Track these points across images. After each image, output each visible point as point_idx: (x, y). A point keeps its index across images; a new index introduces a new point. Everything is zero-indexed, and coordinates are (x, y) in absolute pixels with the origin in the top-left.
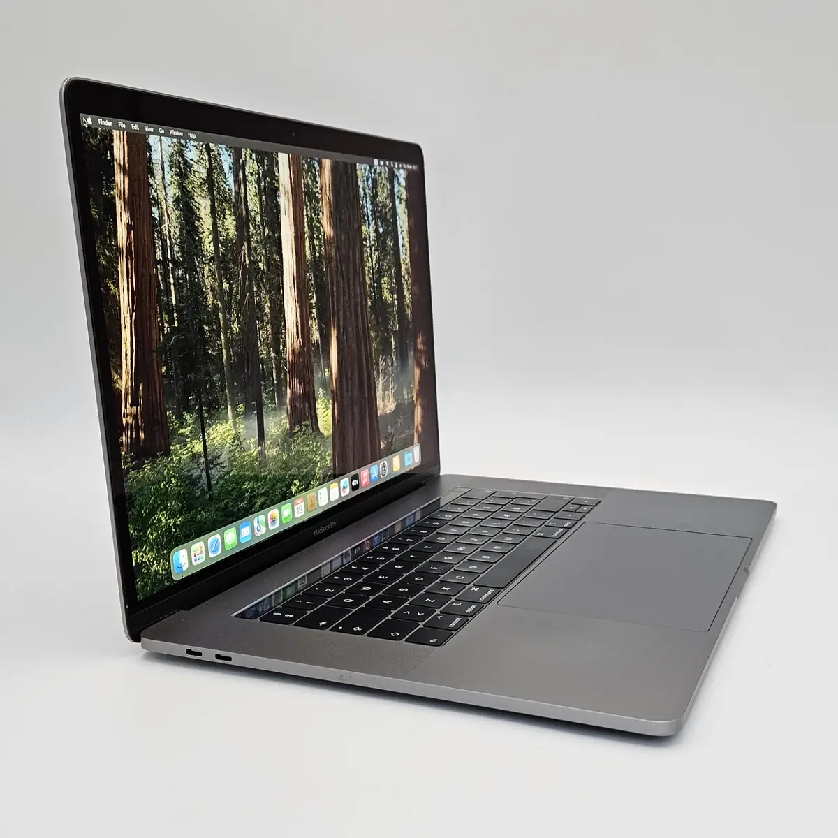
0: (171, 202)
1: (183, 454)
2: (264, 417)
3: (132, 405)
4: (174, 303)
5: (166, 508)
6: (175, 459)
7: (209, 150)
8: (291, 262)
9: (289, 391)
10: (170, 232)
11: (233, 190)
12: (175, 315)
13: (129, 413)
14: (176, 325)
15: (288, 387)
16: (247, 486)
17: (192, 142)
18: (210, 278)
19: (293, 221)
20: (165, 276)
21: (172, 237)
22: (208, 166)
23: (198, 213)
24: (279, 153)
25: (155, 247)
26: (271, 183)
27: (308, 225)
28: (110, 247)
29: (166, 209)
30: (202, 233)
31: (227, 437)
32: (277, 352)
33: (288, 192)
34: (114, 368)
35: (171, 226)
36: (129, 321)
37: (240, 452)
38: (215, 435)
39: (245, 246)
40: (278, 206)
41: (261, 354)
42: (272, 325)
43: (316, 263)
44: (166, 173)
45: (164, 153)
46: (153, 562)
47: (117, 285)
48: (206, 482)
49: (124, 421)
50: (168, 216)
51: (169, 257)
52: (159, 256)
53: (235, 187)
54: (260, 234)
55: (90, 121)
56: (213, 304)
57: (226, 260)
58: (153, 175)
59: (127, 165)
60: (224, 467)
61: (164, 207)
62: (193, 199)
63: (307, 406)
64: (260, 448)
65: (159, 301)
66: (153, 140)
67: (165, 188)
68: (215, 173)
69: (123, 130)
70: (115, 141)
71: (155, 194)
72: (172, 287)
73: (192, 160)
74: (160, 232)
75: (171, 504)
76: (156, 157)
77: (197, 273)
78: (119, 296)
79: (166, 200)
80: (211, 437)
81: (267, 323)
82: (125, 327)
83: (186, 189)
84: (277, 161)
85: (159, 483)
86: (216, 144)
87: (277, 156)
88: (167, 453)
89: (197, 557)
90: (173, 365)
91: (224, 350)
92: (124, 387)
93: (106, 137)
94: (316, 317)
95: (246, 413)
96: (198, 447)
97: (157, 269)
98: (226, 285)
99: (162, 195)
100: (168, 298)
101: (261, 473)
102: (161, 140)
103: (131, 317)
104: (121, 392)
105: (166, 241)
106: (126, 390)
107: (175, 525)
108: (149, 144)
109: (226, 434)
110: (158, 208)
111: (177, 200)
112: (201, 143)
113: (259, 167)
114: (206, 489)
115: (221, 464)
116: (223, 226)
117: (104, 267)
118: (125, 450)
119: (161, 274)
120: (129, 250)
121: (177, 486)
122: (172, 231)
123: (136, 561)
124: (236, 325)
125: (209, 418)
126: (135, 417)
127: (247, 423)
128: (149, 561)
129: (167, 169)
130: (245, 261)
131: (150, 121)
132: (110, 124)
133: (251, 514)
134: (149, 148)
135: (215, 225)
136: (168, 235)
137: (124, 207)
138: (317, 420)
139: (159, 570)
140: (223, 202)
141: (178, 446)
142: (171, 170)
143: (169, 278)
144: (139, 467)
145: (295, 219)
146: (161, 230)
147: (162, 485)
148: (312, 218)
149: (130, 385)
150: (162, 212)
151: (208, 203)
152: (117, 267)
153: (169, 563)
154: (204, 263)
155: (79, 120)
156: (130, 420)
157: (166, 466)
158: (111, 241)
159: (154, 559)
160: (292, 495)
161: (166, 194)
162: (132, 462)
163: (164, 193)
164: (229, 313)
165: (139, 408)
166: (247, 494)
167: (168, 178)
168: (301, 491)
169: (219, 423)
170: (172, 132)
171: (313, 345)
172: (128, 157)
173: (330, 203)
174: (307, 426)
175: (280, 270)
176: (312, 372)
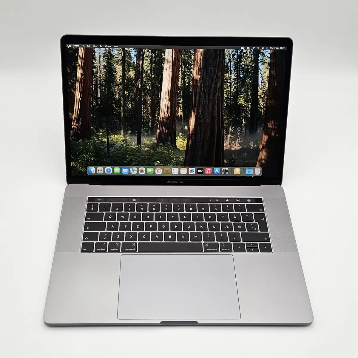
0: (102, 67)
1: (97, 141)
2: (142, 137)
3: (76, 123)
4: (99, 96)
5: (87, 154)
6: (93, 141)
7: (124, 50)
8: (167, 86)
9: (158, 131)
10: (100, 76)
11: (136, 63)
12: (99, 100)
13: (74, 125)
14: (99, 103)
15: (158, 129)
16: (128, 156)
17: (116, 49)
18: (118, 90)
19: (171, 73)
20: (96, 89)
21: (101, 77)
22: (123, 55)
23: (115, 70)
24: (166, 49)
25: (92, 80)
26: (159, 60)
27: (182, 73)
28: (73, 80)
29: (100, 69)
30: (116, 76)
31: (120, 139)
32: (153, 116)
33: (170, 62)
34: (70, 112)
35: (101, 73)
36: (78, 100)
37: (126, 146)
38: (114, 138)
39: (139, 81)
40: (162, 68)
41: (143, 116)
42: (151, 108)
43: (185, 89)
45: (101, 52)
46: (79, 167)
47: (75, 90)
48: (107, 151)
49: (73, 127)
50: (100, 71)
51: (99, 83)
52: (94, 82)
53: (137, 61)
54: (149, 77)
55: (70, 46)
56: (118, 98)
57: (127, 84)
58: (95, 59)
59: (83, 57)
60: (116, 148)
61: (99, 68)
62: (114, 66)
63: (170, 137)
64: (137, 146)
65: (92, 95)
66: (96, 49)
67: (100, 63)
68: (126, 57)
69: (83, 47)
70: (79, 51)
71: (95, 65)
72: (99, 92)
73: (115, 54)
74: (96, 77)
75: (90, 153)
76: (97, 54)
77: (112, 88)
78: (75, 93)
79: (100, 67)
80: (111, 138)
81: (149, 107)
82: (76, 102)
83: (110, 63)
84: (165, 52)
85: (85, 146)
86: (128, 48)
87: (165, 50)
88: (91, 139)
89: (99, 171)
90: (96, 114)
91: (122, 113)
92: (74, 117)
93: (76, 50)
94: (181, 107)
95: (131, 134)
96: (105, 140)
97: (93, 87)
98: (126, 93)
99: (98, 65)
100: (96, 95)
101: (137, 154)
102: (100, 49)
103: (79, 99)
104: (72, 119)
105: (98, 78)
106: (74, 118)
107: (90, 160)
108: (94, 50)
109: (119, 139)
110: (96, 69)
111: (105, 67)
112: (120, 49)
113: (152, 54)
114: (107, 152)
115: (116, 147)
116: (128, 74)
117: (70, 85)
118: (72, 134)
119: (94, 88)
120: (81, 81)
121: (93, 149)
122: (101, 75)
123: (72, 165)
124: (130, 106)
125: (112, 132)
126: (77, 126)
127: (131, 137)
128: (78, 167)
129: (102, 57)
130: (139, 85)
131: (95, 44)
132: (78, 46)
133: (129, 166)
134: (95, 52)
135: (123, 74)
136: (99, 76)
137: (81, 69)
138: (176, 143)
139: (81, 170)
140: (129, 66)
141: (95, 138)
142: (103, 57)
143: (98, 89)
144: (77, 140)
145: (173, 72)
146: (96, 75)
147: (86, 147)
148: (185, 72)
149: (76, 117)
150: (97, 70)
151: (121, 67)
152: (76, 85)
153: (87, 169)
154: (115, 85)
155: (66, 46)
156: (75, 127)
157: (89, 143)
158: (74, 78)
159: (80, 167)
160: (154, 165)
161: (100, 65)
162: (74, 138)
163: (99, 64)
164: (127, 101)
165: (79, 124)
166: (128, 159)
167: (102, 60)
168: (161, 165)
169: (116, 135)
170: (105, 46)
171: (177, 117)
172: (85, 55)
173: (200, 66)
174: (168, 145)
175: (160, 89)
176: (175, 126)
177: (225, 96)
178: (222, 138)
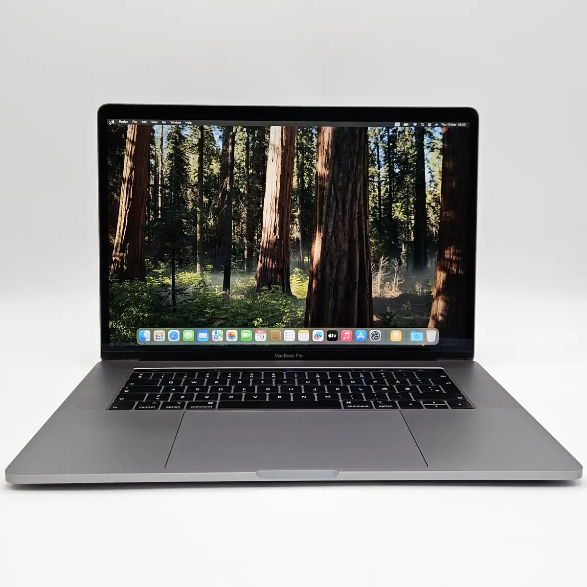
0: (165, 156)
1: (155, 282)
2: (231, 275)
3: (120, 252)
4: (160, 206)
5: (137, 306)
6: (148, 283)
7: (202, 129)
8: (274, 189)
9: (259, 265)
10: (162, 171)
11: (221, 149)
12: (159, 212)
13: (116, 255)
14: (160, 217)
15: (259, 262)
16: (207, 310)
17: (188, 126)
18: (192, 195)
19: (280, 165)
20: (155, 193)
21: (163, 173)
22: (200, 137)
23: (187, 162)
24: (271, 127)
25: (149, 178)
26: (261, 144)
27: (298, 167)
28: (117, 178)
29: (161, 160)
30: (189, 172)
31: (194, 280)
32: (251, 239)
33: (278, 148)
34: (110, 233)
35: (164, 168)
36: (124, 212)
37: (204, 291)
38: (183, 277)
39: (228, 179)
40: (265, 158)
41: (233, 240)
42: (248, 224)
43: (303, 192)
44: (164, 143)
45: (164, 133)
46: (123, 330)
47: (119, 195)
48: (171, 300)
49: (114, 258)
50: (162, 163)
51: (160, 184)
52: (152, 182)
53: (223, 147)
54: (243, 173)
55: (113, 122)
56: (192, 209)
57: (207, 185)
58: (154, 144)
59: (135, 140)
60: (188, 296)
61: (160, 159)
62: (185, 155)
63: (279, 276)
64: (224, 292)
65: (148, 203)
66: (155, 127)
67: (162, 150)
68: (205, 141)
69: (135, 124)
70: (128, 129)
71: (154, 153)
72: (160, 198)
73: (187, 135)
74: (155, 172)
75: (142, 305)
76: (157, 135)
77: (181, 192)
78: (120, 200)
79: (162, 156)
80: (180, 278)
81: (243, 223)
82: (121, 215)
83: (179, 150)
84: (269, 131)
85: (134, 292)
86: (209, 125)
87: (270, 128)
88: (144, 280)
89: (158, 337)
90: (154, 237)
91: (198, 234)
92: (116, 242)
93: (122, 128)
94: (298, 223)
95: (215, 270)
96: (168, 281)
97: (149, 189)
98: (205, 199)
99: (159, 153)
100: (155, 203)
101: (223, 306)
102: (162, 127)
103: (126, 211)
104: (114, 244)
105: (158, 175)
106: (117, 244)
107: (143, 316)
108: (153, 129)
109: (193, 279)
110: (155, 160)
111: (170, 156)
112: (196, 126)
113: (249, 136)
114: (171, 303)
115: (186, 293)
116: (209, 168)
117: (111, 186)
118: (112, 272)
119: (151, 191)
120: (130, 180)
121: (148, 297)
122: (164, 170)
123: (112, 326)
124: (211, 221)
125: (180, 268)
126: (122, 258)
127: (214, 276)
128: (121, 329)
129: (165, 140)
130: (226, 187)
131: (155, 119)
132: (127, 122)
133: (210, 327)
134: (153, 131)
135: (201, 168)
136: (160, 172)
137: (130, 159)
138: (289, 287)
139: (127, 335)
140: (210, 155)
141: (151, 277)
142: (168, 141)
143: (158, 194)
144: (121, 282)
145: (283, 164)
146: (156, 170)
147: (136, 294)
148: (303, 164)
149: (120, 242)
150: (157, 161)
151: (197, 157)
152: (121, 187)
153: (136, 334)
154: (187, 187)
155: (106, 122)
156: (118, 259)
157: (140, 286)
158: (118, 175)
159: (125, 329)
160: (253, 326)
161: (162, 153)
162: (116, 278)
163: (160, 152)
164: (206, 214)
165: (125, 254)
166: (207, 315)
167: (165, 145)
168: (265, 326)
169: (188, 272)
170: (172, 122)
171: (291, 240)
172: (137, 136)
173: (327, 154)
174: (277, 289)
175: (262, 194)
176: (288, 257)
177: (371, 204)
178: (367, 276)
